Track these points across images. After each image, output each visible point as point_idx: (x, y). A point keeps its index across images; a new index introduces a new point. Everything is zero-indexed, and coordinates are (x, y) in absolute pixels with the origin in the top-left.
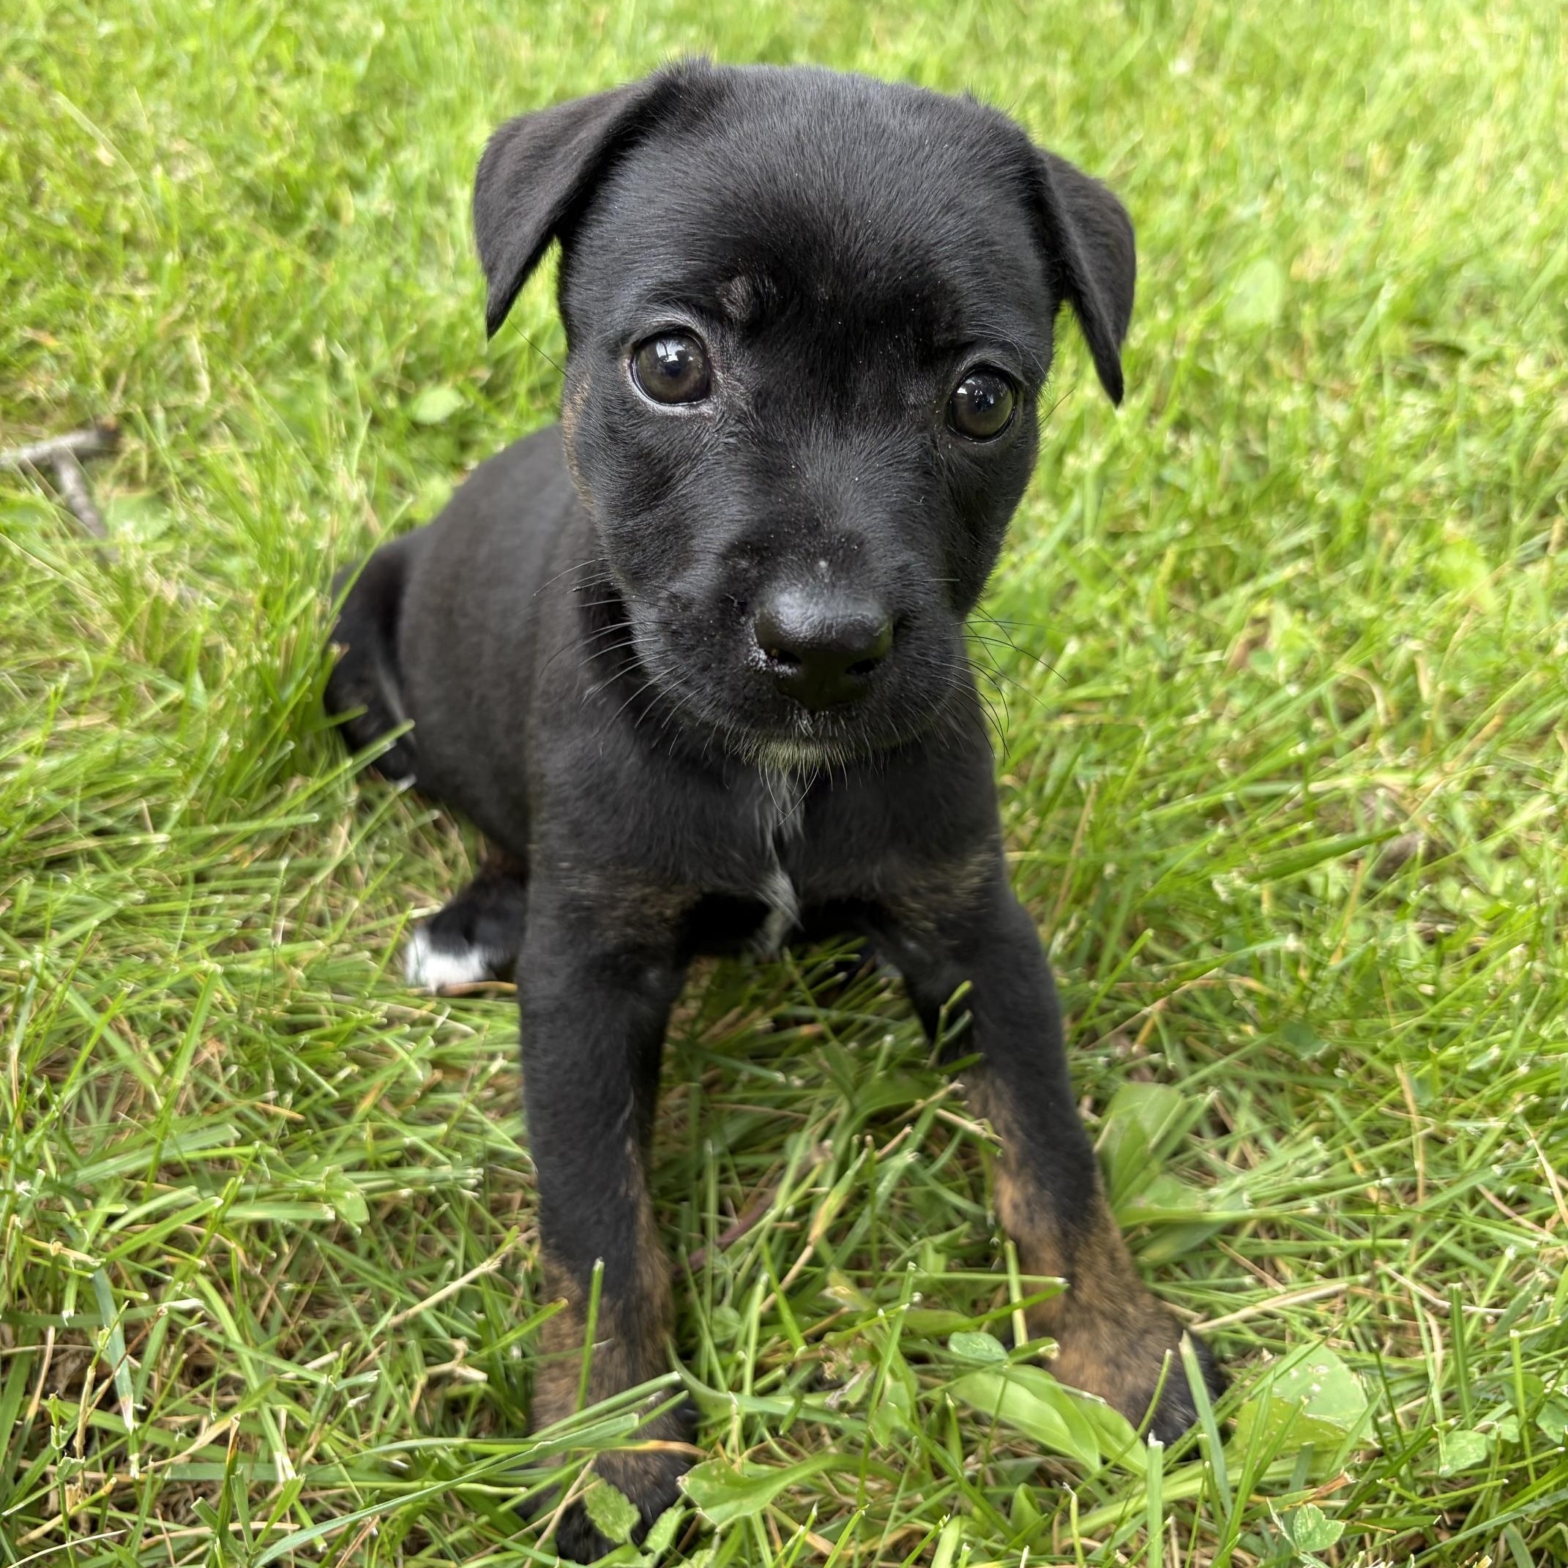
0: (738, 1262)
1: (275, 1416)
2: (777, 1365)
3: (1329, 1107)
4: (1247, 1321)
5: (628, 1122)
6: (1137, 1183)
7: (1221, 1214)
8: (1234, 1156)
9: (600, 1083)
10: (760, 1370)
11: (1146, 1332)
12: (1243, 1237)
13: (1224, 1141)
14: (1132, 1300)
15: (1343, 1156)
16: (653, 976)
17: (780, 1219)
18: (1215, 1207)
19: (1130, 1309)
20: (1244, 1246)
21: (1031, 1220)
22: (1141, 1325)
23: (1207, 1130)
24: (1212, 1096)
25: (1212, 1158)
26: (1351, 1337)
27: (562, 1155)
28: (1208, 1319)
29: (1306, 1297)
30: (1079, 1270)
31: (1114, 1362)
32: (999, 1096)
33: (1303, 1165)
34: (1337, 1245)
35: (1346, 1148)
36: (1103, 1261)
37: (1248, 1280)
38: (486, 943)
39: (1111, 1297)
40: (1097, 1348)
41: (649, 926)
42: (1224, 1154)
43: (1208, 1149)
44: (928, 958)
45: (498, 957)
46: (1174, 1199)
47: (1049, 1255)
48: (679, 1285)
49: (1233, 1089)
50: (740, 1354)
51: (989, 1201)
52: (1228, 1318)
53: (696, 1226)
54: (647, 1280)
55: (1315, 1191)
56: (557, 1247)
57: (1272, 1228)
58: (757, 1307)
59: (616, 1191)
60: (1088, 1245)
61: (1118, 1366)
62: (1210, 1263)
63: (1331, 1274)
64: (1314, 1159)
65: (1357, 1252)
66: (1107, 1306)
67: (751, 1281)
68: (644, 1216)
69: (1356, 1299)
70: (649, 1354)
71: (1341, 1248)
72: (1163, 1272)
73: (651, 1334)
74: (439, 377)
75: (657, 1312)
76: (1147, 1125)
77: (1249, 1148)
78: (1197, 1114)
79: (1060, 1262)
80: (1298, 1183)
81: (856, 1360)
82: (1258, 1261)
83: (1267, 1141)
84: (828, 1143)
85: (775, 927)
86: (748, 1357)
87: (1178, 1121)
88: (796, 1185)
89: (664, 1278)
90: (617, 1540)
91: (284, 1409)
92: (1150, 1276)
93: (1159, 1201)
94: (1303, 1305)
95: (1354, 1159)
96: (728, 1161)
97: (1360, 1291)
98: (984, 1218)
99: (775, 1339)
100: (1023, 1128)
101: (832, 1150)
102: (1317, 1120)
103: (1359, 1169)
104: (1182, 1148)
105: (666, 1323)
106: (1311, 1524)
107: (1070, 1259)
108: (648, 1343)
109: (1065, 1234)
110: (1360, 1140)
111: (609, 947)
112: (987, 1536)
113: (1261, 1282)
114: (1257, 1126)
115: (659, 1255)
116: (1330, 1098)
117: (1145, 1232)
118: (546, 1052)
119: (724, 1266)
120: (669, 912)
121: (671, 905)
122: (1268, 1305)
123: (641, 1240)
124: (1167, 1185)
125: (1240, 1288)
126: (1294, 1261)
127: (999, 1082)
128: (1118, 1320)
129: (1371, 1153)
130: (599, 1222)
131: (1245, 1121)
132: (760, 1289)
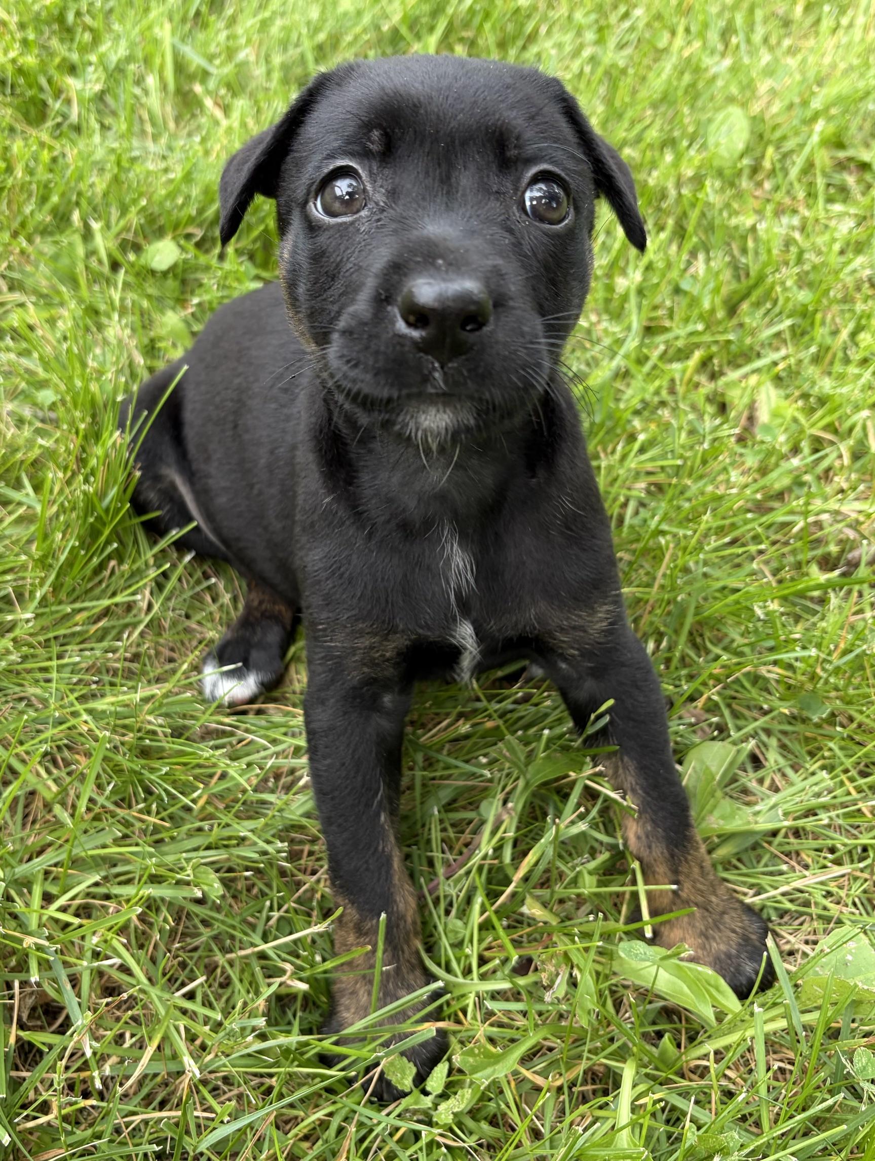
0: (459, 887)
1: (177, 1029)
2: (494, 958)
3: (830, 749)
4: (784, 894)
5: (381, 802)
6: (708, 807)
7: (764, 824)
8: (767, 782)
9: (360, 778)
10: (482, 961)
11: (724, 913)
12: (779, 839)
13: (760, 773)
14: (714, 893)
15: (842, 784)
16: (387, 700)
17: (485, 857)
18: (760, 819)
19: (713, 899)
20: (780, 844)
21: (650, 847)
22: (720, 909)
23: (749, 767)
24: (752, 743)
25: (753, 785)
26: (855, 904)
27: (339, 826)
28: (758, 894)
29: (823, 878)
30: (681, 878)
31: (704, 935)
32: (625, 768)
33: (816, 789)
34: (842, 842)
35: (844, 777)
36: (696, 870)
37: (784, 867)
38: (258, 669)
39: (701, 892)
40: (694, 926)
41: (378, 665)
42: (761, 781)
43: (750, 780)
44: (575, 675)
45: (268, 677)
46: (732, 816)
47: (661, 869)
48: (422, 906)
49: (764, 737)
50: (468, 951)
51: (619, 834)
52: (773, 893)
53: (425, 862)
54: (402, 906)
55: (826, 808)
56: (341, 887)
57: (797, 833)
58: (476, 918)
59: (376, 849)
60: (686, 860)
61: (707, 938)
62: (759, 859)
63: (838, 862)
64: (823, 785)
65: (856, 847)
66: (700, 899)
67: (469, 900)
68: (396, 863)
69: (856, 879)
70: (407, 955)
71: (845, 845)
72: (727, 865)
73: (408, 942)
74: (160, 233)
75: (409, 926)
76: (713, 769)
77: (778, 779)
78: (743, 757)
79: (669, 873)
80: (814, 802)
81: (557, 966)
82: (788, 854)
83: (789, 772)
84: (510, 805)
85: (467, 662)
86: (472, 952)
87: (732, 764)
88: (494, 833)
89: (413, 903)
90: (407, 1090)
91: (181, 1024)
92: (720, 868)
93: (723, 817)
94: (822, 883)
95: (850, 786)
96: (444, 816)
97: (858, 874)
98: (617, 846)
99: (490, 939)
100: (642, 788)
101: (514, 809)
102: (824, 758)
103: (855, 794)
104: (734, 780)
105: (416, 934)
106: (864, 1060)
107: (676, 872)
108: (405, 947)
109: (672, 856)
110: (853, 773)
111: (355, 682)
112: (646, 1067)
113: (793, 869)
114: (782, 762)
115: (408, 887)
116: (831, 745)
117: (716, 840)
118: (325, 758)
119: (451, 889)
120: (388, 655)
121: (391, 648)
122: (798, 884)
123: (396, 880)
124: (726, 805)
125: (781, 873)
126: (813, 853)
127: (626, 759)
128: (705, 907)
129: (862, 781)
130: (367, 869)
131: (773, 758)
132: (477, 907)
